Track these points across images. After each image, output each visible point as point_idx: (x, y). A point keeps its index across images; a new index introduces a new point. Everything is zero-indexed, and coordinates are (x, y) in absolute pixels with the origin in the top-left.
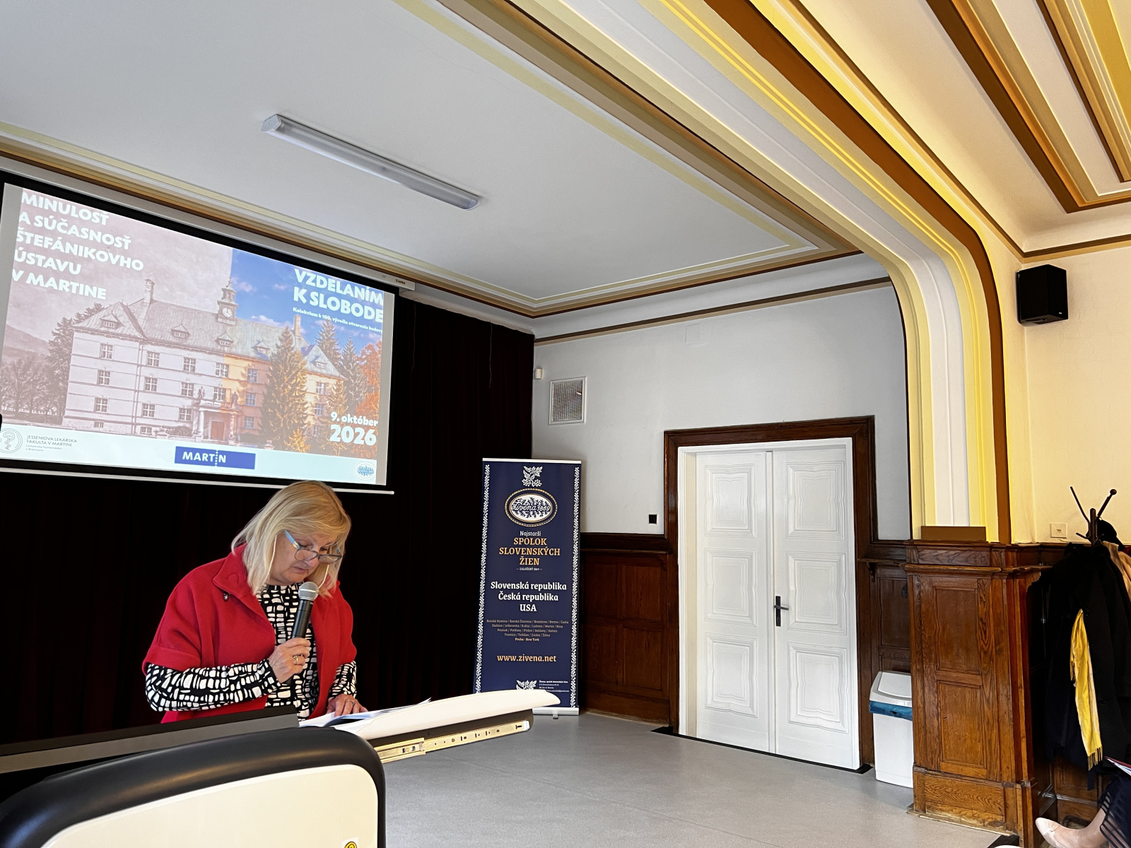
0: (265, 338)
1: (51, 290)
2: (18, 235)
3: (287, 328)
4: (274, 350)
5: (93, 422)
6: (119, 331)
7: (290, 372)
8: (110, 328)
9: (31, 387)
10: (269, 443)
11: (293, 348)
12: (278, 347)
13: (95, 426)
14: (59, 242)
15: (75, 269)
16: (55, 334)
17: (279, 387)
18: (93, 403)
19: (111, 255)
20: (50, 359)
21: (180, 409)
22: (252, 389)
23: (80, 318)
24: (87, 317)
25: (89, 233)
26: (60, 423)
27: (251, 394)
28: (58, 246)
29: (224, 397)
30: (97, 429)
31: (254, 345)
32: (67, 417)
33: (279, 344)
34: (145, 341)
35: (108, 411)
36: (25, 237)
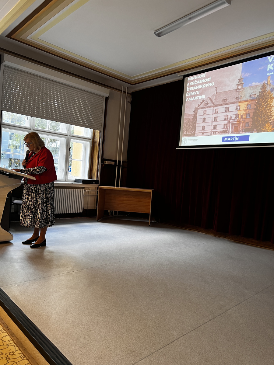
0: (254, 91)
1: (193, 101)
2: (187, 89)
3: (264, 83)
4: (258, 94)
5: (201, 133)
6: (208, 106)
7: (265, 100)
8: (206, 106)
9: (189, 127)
10: (255, 130)
11: (267, 90)
12: (260, 92)
13: (202, 134)
14: (195, 87)
15: (198, 92)
16: (194, 112)
17: (260, 108)
18: (201, 128)
19: (206, 84)
20: (193, 119)
21: (224, 124)
22: (249, 112)
23: (199, 105)
24: (200, 105)
25: (201, 81)
26: (194, 135)
27: (248, 113)
28: (195, 88)
29: (238, 117)
30: (202, 135)
31: (250, 95)
32: (196, 133)
33: (260, 91)
34: (215, 106)
35: (205, 130)
36: (188, 89)
